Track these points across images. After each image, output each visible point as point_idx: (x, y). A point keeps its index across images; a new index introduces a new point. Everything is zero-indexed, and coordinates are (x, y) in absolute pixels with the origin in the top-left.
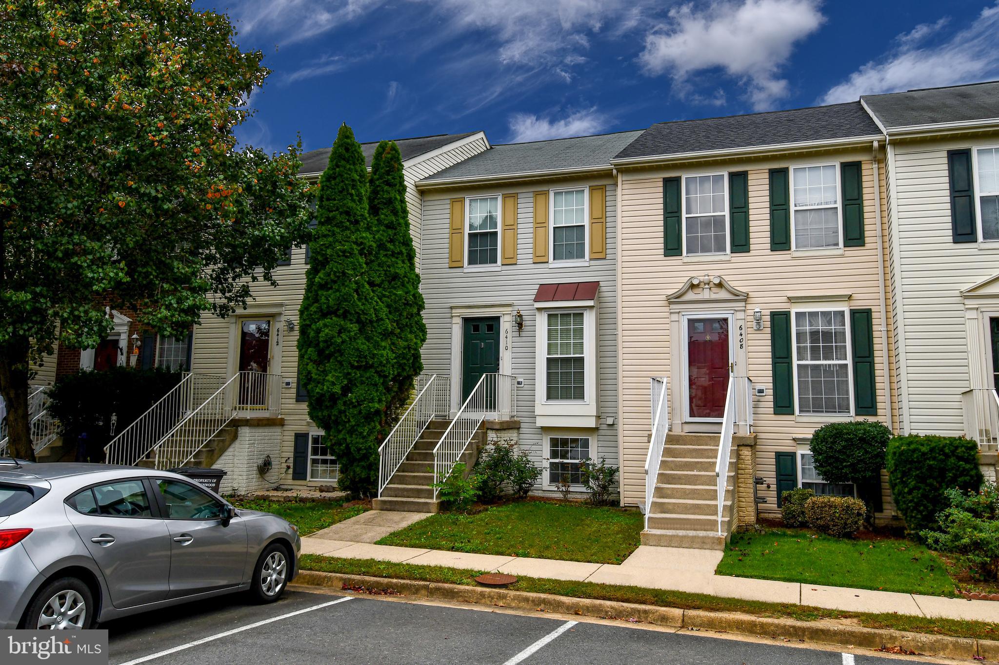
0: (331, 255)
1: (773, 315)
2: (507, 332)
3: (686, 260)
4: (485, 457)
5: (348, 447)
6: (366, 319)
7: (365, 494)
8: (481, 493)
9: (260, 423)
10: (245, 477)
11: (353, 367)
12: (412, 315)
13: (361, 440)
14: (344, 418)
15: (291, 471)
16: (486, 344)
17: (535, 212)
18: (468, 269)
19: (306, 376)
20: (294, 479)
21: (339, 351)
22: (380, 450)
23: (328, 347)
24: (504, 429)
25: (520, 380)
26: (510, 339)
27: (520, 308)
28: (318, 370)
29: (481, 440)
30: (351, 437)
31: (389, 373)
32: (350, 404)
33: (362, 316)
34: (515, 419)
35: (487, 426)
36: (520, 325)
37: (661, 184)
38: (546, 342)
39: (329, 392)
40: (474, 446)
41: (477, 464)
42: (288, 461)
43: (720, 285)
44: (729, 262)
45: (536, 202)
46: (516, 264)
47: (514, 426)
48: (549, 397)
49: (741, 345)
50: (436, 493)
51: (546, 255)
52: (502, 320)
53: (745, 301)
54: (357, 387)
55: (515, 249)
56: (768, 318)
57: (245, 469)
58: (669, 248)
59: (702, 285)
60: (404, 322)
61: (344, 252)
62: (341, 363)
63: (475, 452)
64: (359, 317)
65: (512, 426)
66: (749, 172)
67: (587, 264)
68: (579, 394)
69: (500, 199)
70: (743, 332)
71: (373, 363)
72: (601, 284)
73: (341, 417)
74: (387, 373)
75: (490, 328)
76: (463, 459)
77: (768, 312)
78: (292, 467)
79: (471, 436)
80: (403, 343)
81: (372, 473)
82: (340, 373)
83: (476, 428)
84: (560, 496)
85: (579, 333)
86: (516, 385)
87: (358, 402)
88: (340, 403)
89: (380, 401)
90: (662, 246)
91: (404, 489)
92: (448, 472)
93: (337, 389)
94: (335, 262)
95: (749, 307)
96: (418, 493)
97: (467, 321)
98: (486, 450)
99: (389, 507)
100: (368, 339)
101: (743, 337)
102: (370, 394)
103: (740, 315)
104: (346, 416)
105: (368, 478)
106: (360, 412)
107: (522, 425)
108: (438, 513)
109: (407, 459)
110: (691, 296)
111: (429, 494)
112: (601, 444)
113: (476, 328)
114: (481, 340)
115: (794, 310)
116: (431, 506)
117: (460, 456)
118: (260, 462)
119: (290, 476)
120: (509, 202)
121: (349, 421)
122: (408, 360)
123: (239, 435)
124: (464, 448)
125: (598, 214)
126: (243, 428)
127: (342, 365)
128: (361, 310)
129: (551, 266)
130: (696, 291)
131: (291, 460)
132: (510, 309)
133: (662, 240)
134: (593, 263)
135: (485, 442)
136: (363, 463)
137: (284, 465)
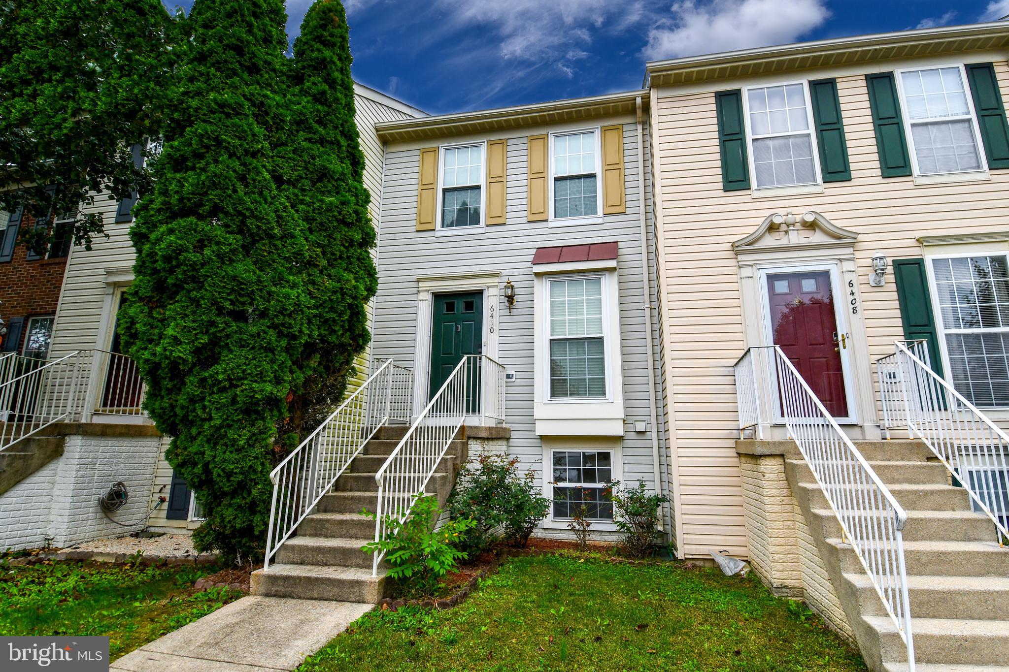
0: (197, 110)
1: (899, 265)
2: (492, 309)
3: (756, 194)
4: (465, 483)
5: (207, 470)
6: (259, 227)
7: (244, 556)
8: (465, 555)
9: (108, 431)
10: (66, 519)
11: (220, 311)
12: (351, 242)
13: (235, 456)
14: (199, 412)
15: (165, 505)
16: (463, 327)
17: (530, 162)
18: (441, 231)
19: (129, 328)
20: (169, 517)
21: (194, 279)
22: (272, 474)
23: (172, 271)
24: (493, 439)
25: (510, 372)
26: (496, 319)
27: (512, 279)
28: (150, 315)
29: (459, 454)
30: (214, 448)
31: (301, 331)
32: (214, 385)
33: (249, 222)
34: (504, 425)
35: (468, 433)
36: (510, 299)
37: (713, 100)
38: (549, 318)
39: (167, 358)
40: (450, 464)
41: (453, 494)
42: (164, 491)
43: (812, 226)
44: (821, 194)
45: (530, 150)
46: (504, 224)
47: (502, 434)
48: (553, 394)
49: (854, 309)
50: (377, 560)
51: (545, 211)
52: (485, 294)
53: (852, 245)
54: (231, 351)
55: (504, 206)
56: (890, 270)
57: (68, 506)
58: (730, 179)
59: (784, 228)
60: (338, 248)
61: (222, 105)
62: (196, 302)
63: (451, 476)
64: (243, 223)
65: (499, 435)
66: (838, 80)
67: (600, 221)
68: (598, 388)
69: (484, 147)
70: (854, 289)
71: (267, 309)
72: (620, 245)
73: (194, 410)
74: (295, 330)
75: (469, 306)
76: (431, 487)
77: (889, 261)
78: (168, 499)
79: (445, 448)
80: (329, 284)
81: (257, 519)
82: (194, 321)
83: (452, 436)
84: (572, 537)
85: (598, 305)
86: (505, 379)
87: (230, 379)
88: (191, 380)
89: (278, 381)
90: (720, 178)
91: (318, 550)
92: (403, 515)
93: (183, 352)
94: (205, 121)
95: (858, 254)
96: (344, 558)
97: (438, 297)
98: (468, 470)
99: (281, 589)
100: (262, 265)
101: (856, 296)
102: (256, 366)
103: (848, 266)
104: (204, 408)
105: (250, 528)
106: (234, 401)
107: (514, 435)
108: (380, 603)
109: (337, 487)
110: (769, 241)
111: (364, 560)
112: (628, 459)
113: (451, 307)
114: (457, 321)
115: (929, 257)
116: (366, 589)
117: (426, 482)
118: (104, 493)
119: (164, 514)
120: (497, 149)
121: (210, 419)
122: (340, 315)
123: (66, 449)
124: (434, 468)
125: (613, 158)
126: (72, 437)
127: (198, 305)
128: (248, 209)
129: (552, 225)
130: (776, 235)
131: (168, 489)
132: (496, 280)
133: (719, 171)
134: (608, 219)
135: (464, 458)
136: (238, 500)
137: (156, 497)
